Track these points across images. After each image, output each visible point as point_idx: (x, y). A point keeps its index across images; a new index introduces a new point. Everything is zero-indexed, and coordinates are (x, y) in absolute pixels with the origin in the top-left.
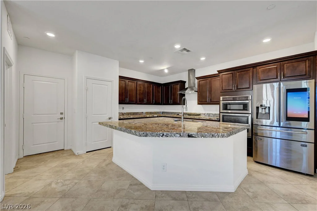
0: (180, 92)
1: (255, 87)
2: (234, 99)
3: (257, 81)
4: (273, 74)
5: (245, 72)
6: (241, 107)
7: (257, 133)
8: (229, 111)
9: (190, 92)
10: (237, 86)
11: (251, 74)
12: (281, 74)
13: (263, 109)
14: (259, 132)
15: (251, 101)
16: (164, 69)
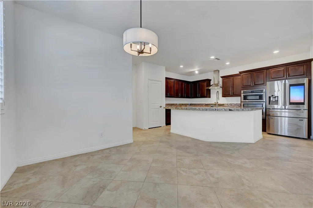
0: (207, 88)
1: (268, 83)
2: (252, 92)
3: (269, 78)
4: (281, 74)
5: (261, 73)
6: (258, 97)
7: (270, 114)
8: (247, 101)
9: (216, 88)
10: (255, 83)
11: (265, 74)
12: (286, 74)
13: (274, 98)
14: (271, 114)
15: (265, 93)
16: (195, 71)
